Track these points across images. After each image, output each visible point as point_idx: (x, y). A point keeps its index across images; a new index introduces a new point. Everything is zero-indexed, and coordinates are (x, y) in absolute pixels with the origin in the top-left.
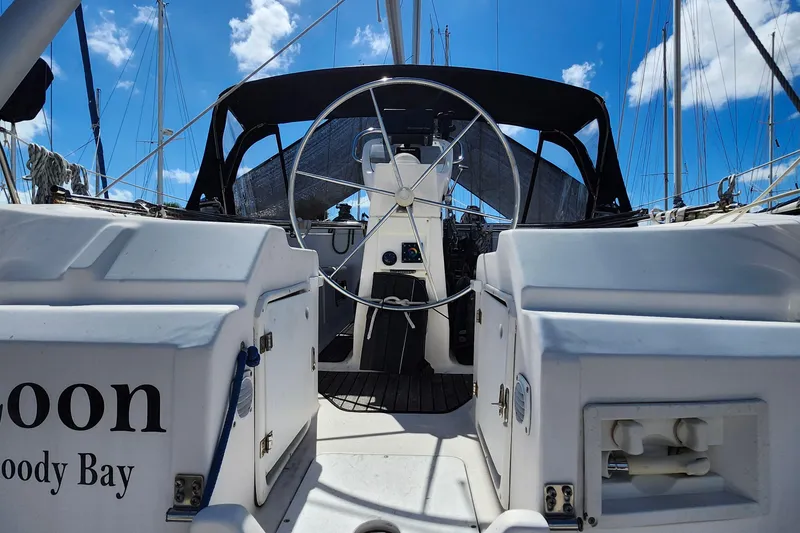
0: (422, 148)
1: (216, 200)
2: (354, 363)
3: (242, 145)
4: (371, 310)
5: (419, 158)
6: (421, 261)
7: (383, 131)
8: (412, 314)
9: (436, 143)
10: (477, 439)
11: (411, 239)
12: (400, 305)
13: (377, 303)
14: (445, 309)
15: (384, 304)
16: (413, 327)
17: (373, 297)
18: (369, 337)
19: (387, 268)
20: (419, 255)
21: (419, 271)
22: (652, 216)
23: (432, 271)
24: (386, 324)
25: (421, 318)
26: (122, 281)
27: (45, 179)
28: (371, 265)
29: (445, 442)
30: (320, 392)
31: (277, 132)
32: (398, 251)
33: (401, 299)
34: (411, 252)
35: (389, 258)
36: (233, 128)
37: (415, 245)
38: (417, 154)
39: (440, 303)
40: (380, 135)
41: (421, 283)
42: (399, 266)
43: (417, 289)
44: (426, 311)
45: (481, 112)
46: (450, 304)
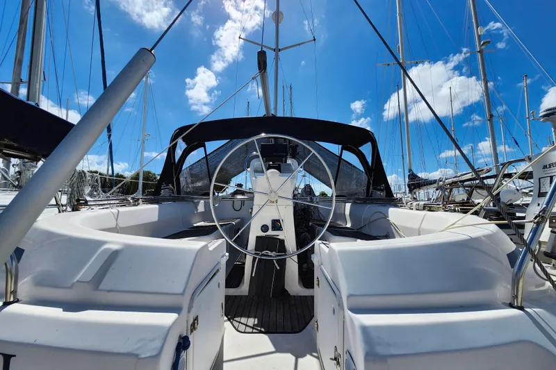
0: (282, 165)
1: (170, 186)
2: (244, 288)
3: (186, 153)
4: (254, 259)
5: (280, 172)
6: (282, 230)
7: (259, 154)
8: (277, 260)
9: (289, 161)
10: (318, 358)
11: (276, 218)
12: (271, 256)
13: (258, 254)
14: (295, 258)
15: (263, 255)
16: (278, 268)
17: (256, 250)
18: (253, 275)
19: (264, 234)
20: (281, 227)
21: (280, 235)
22: (405, 204)
23: (288, 234)
24: (263, 267)
25: (282, 263)
26: (109, 291)
27: (75, 185)
28: (255, 232)
29: (300, 360)
30: (226, 315)
31: (204, 146)
32: (270, 225)
33: (272, 251)
34: (277, 225)
35: (265, 228)
36: (181, 146)
37: (278, 221)
38: (279, 168)
39: (293, 254)
40: (257, 157)
41: (282, 242)
42: (270, 233)
43: (280, 245)
44: (285, 259)
45: (313, 151)
46: (298, 255)
